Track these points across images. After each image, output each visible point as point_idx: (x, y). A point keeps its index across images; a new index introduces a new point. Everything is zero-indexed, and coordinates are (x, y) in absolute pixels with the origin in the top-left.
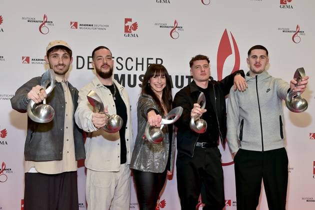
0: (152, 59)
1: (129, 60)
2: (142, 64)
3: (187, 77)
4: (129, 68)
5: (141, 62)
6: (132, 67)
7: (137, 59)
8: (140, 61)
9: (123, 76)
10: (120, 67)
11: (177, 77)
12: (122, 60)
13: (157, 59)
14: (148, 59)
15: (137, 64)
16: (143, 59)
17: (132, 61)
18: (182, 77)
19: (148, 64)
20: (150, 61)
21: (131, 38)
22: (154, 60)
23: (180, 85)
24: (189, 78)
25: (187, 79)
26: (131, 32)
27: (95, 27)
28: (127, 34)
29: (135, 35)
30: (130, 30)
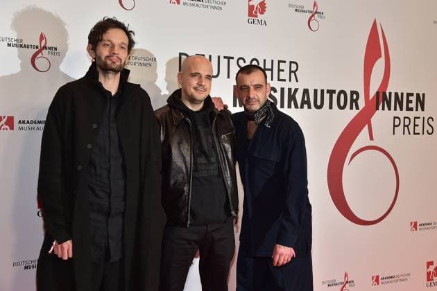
0: (285, 62)
1: (255, 62)
2: (272, 70)
3: (328, 91)
5: (270, 68)
7: (265, 61)
8: (268, 66)
11: (316, 91)
12: (244, 61)
13: (291, 62)
14: (279, 62)
16: (272, 61)
18: (322, 91)
19: (279, 70)
20: (282, 66)
21: (257, 26)
22: (288, 63)
23: (319, 103)
24: (331, 92)
25: (329, 94)
26: (257, 17)
27: (206, 4)
28: (251, 19)
29: (263, 22)
30: (256, 13)
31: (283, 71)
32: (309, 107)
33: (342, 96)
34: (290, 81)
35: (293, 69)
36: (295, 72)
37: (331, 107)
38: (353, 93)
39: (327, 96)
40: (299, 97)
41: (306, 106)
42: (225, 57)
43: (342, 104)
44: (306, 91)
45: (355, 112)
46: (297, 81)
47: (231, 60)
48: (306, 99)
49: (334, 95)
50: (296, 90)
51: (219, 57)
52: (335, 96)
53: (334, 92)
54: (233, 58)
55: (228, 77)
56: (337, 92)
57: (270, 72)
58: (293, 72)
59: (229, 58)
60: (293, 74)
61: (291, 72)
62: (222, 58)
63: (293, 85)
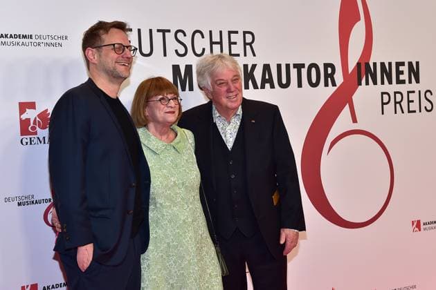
0: (237, 32)
1: (198, 35)
2: (221, 43)
3: (295, 66)
4: (199, 52)
5: (219, 40)
6: (204, 50)
7: (211, 32)
8: (216, 38)
9: (189, 68)
10: (182, 51)
11: (279, 66)
12: (185, 35)
13: (245, 33)
14: (230, 33)
15: (212, 43)
16: (221, 32)
17: (203, 37)
18: (288, 66)
19: (231, 43)
20: (234, 38)
22: (241, 34)
23: (284, 81)
24: (299, 67)
25: (296, 69)
31: (235, 43)
32: (272, 86)
33: (314, 70)
34: (245, 55)
35: (247, 41)
36: (250, 44)
37: (300, 85)
38: (326, 66)
39: (294, 72)
40: (258, 74)
41: (267, 85)
42: (159, 31)
43: (314, 80)
44: (267, 68)
45: (331, 90)
46: (254, 55)
47: (166, 34)
48: (267, 77)
49: (302, 69)
50: (254, 66)
51: (151, 31)
52: (304, 71)
53: (303, 66)
54: (169, 31)
55: (165, 55)
56: (306, 66)
57: (219, 46)
58: (248, 44)
59: (164, 32)
60: (248, 47)
61: (245, 44)
62: (154, 32)
63: (250, 60)
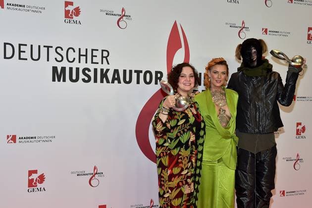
0: (97, 50)
1: (71, 50)
2: (86, 56)
3: (136, 71)
4: (71, 60)
5: (85, 54)
6: (74, 59)
7: (80, 49)
8: (83, 52)
9: (63, 69)
10: (59, 58)
11: (125, 71)
12: (62, 50)
13: (103, 51)
14: (93, 50)
15: (80, 55)
16: (87, 49)
17: (74, 51)
18: (131, 72)
19: (93, 56)
20: (95, 53)
21: (72, 25)
22: (100, 51)
23: (128, 80)
24: (138, 72)
25: (136, 74)
26: (72, 18)
27: (28, 9)
28: (67, 20)
29: (78, 22)
30: (71, 15)
31: (96, 56)
32: (119, 82)
33: (148, 75)
34: (102, 63)
35: (104, 55)
36: (106, 57)
37: (138, 82)
38: (157, 73)
39: (134, 75)
40: (110, 75)
41: (116, 82)
42: (44, 46)
43: (148, 80)
44: (116, 71)
45: (158, 87)
46: (108, 64)
47: (50, 48)
48: (116, 77)
49: (140, 74)
50: (108, 70)
51: (39, 46)
52: (142, 75)
53: (141, 72)
54: (52, 47)
55: (48, 60)
56: (143, 72)
58: (105, 57)
59: (48, 47)
60: (104, 59)
61: (103, 57)
62: (42, 47)
63: (105, 66)
